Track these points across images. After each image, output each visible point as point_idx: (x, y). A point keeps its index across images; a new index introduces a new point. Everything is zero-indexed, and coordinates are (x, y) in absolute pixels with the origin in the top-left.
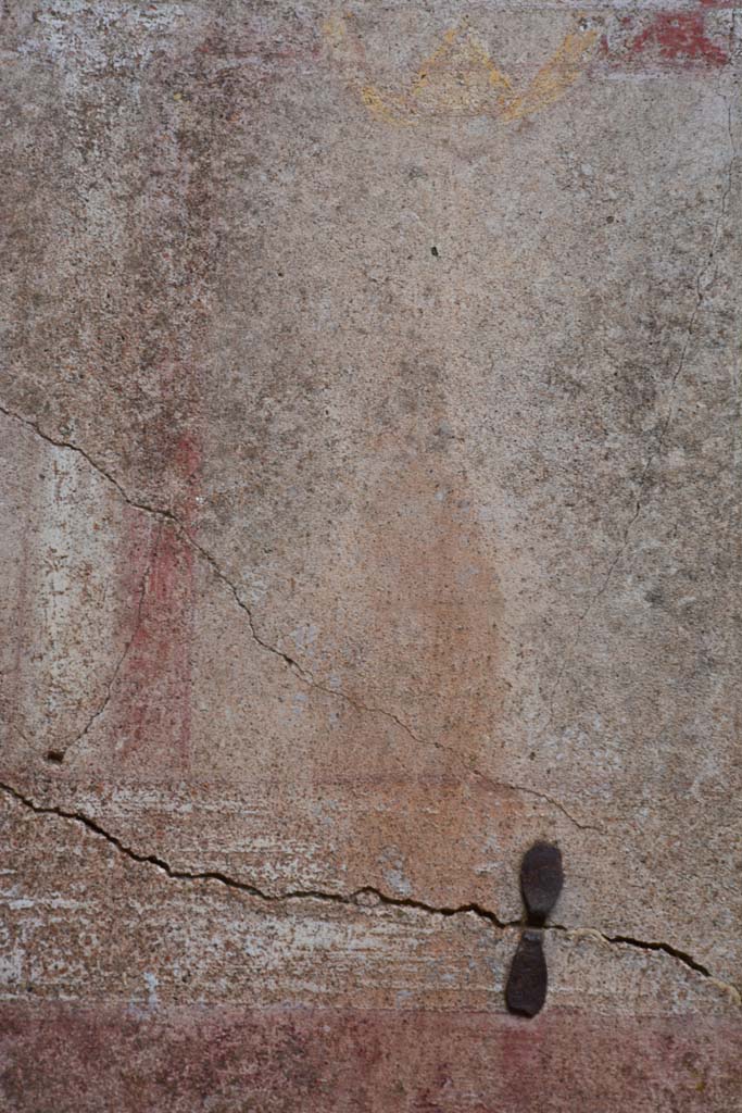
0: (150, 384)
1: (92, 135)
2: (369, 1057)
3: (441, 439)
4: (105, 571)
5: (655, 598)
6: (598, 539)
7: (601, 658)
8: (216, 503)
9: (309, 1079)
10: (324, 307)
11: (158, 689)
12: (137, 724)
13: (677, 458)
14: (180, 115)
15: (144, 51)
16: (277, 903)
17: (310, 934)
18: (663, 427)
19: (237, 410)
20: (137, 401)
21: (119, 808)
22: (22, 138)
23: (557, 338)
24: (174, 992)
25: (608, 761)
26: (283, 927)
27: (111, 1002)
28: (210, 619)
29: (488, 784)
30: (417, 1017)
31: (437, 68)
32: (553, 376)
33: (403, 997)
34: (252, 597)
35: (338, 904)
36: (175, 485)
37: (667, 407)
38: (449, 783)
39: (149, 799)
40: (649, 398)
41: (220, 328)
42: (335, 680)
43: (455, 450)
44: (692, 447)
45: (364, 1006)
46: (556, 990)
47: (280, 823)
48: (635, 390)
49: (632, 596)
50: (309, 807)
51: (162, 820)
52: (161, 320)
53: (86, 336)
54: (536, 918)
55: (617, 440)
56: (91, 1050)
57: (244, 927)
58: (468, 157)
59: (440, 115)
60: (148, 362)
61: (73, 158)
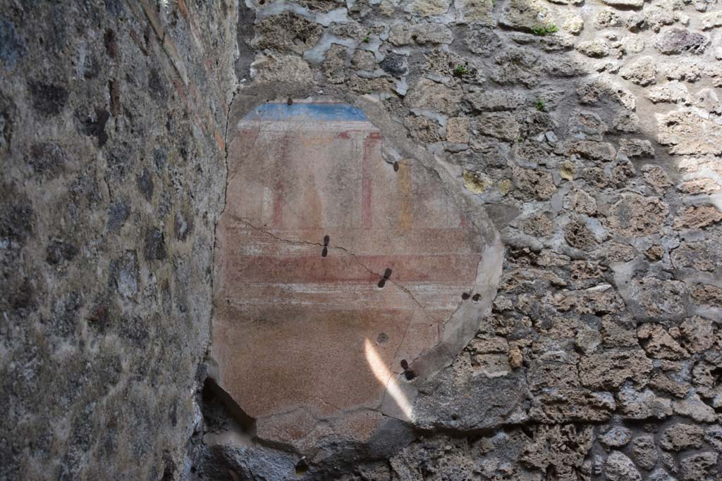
0: (277, 178)
1: (270, 148)
2: (305, 262)
3: (314, 185)
4: (272, 202)
5: (341, 205)
6: (334, 197)
7: (334, 212)
8: (286, 193)
9: (298, 265)
10: (299, 169)
11: (279, 216)
12: (276, 221)
13: (344, 187)
14: (281, 145)
15: (277, 138)
16: (294, 244)
17: (297, 247)
18: (342, 183)
19: (288, 182)
20: (276, 181)
21: (274, 232)
22: (262, 149)
23: (329, 172)
24: (280, 254)
25: (335, 225)
26: (294, 247)
27: (273, 256)
28: (285, 208)
29: (320, 228)
30: (311, 257)
31: (314, 139)
32: (328, 177)
33: (309, 255)
34: (290, 205)
35: (302, 244)
36: (280, 191)
37: (343, 181)
38: (315, 228)
39: (277, 231)
40: (340, 180)
41: (286, 172)
42: (301, 215)
43: (316, 187)
44: (346, 186)
45: (304, 256)
46: (328, 254)
47: (295, 234)
48: (339, 179)
49: (338, 205)
50: (297, 231)
51: (279, 233)
52: (279, 171)
53: (269, 173)
54: (326, 245)
55: (336, 185)
56: (270, 262)
57: (289, 246)
58: (318, 150)
59: (314, 145)
60: (277, 176)
61: (268, 151)
